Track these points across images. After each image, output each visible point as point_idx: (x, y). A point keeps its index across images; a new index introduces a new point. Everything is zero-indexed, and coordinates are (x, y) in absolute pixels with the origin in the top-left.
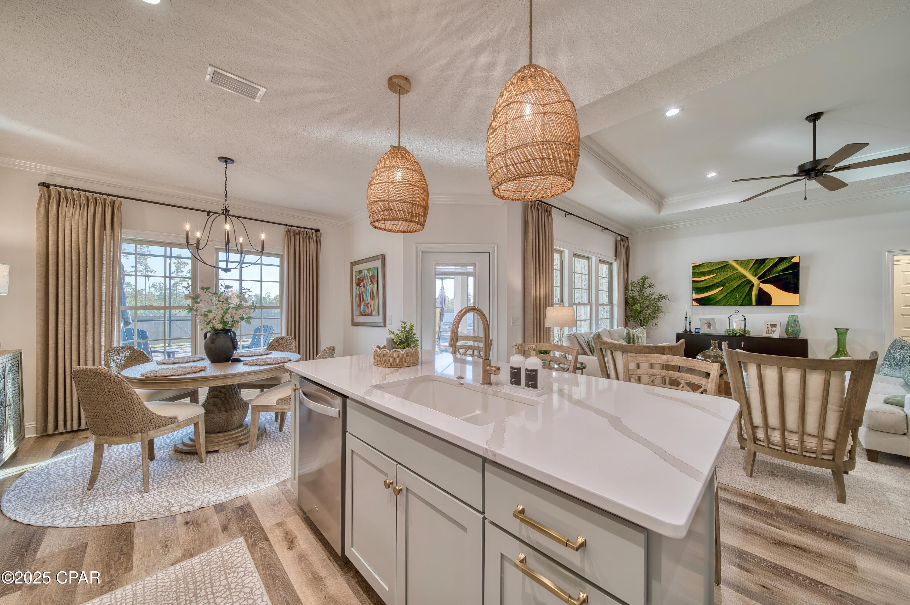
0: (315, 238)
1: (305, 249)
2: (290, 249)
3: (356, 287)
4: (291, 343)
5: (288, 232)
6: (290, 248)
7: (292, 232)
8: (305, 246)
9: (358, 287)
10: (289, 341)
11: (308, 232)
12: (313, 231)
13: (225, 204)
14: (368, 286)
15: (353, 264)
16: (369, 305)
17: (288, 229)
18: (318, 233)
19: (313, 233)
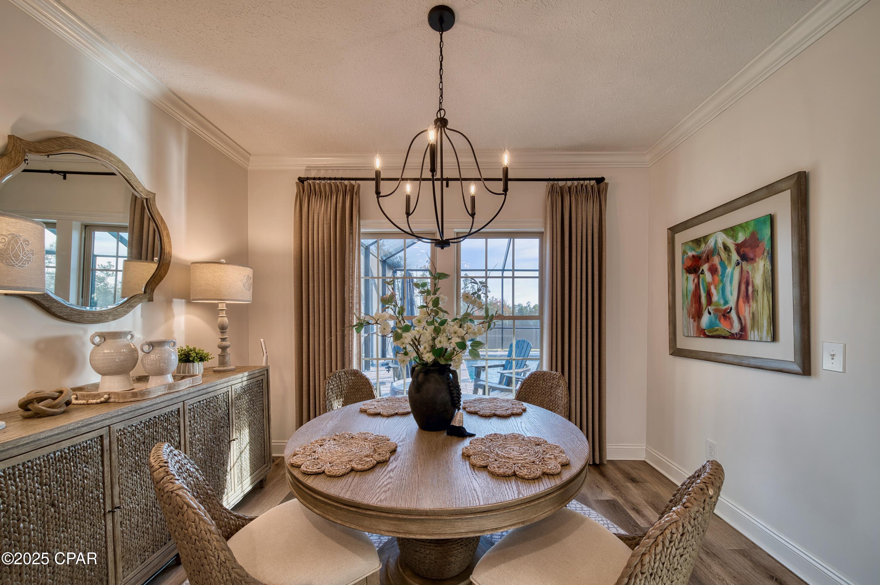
0: (596, 194)
1: (579, 215)
2: (555, 219)
3: (685, 275)
4: (558, 386)
5: (552, 191)
6: (554, 217)
7: (558, 189)
8: (580, 210)
9: (691, 277)
10: (555, 382)
11: (584, 187)
12: (593, 182)
13: (440, 109)
14: (729, 270)
15: (674, 230)
16: (733, 314)
17: (552, 186)
18: (602, 185)
19: (592, 187)
